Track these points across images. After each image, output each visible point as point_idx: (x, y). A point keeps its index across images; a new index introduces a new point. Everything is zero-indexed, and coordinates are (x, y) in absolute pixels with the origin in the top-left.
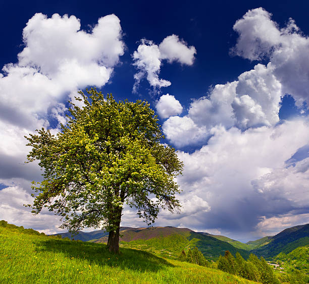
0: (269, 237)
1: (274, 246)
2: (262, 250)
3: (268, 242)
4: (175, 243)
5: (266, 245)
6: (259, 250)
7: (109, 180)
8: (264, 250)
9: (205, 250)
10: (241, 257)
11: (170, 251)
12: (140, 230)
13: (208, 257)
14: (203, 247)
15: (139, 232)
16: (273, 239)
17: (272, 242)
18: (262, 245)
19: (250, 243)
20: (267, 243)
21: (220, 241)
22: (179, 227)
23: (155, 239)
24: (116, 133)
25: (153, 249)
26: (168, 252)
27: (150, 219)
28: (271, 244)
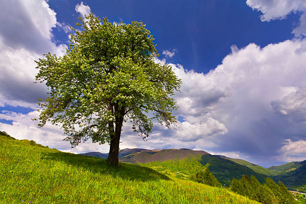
0: (296, 163)
1: (302, 173)
2: (287, 177)
3: (295, 168)
4: (191, 166)
5: (292, 172)
6: (285, 177)
7: (101, 95)
8: (290, 176)
9: (222, 174)
10: (257, 180)
11: (186, 174)
12: (156, 152)
13: (226, 181)
14: (220, 171)
15: (154, 154)
16: (302, 165)
17: (300, 168)
18: (287, 171)
19: (273, 168)
20: (293, 169)
21: (238, 165)
22: (194, 150)
23: (170, 161)
24: (110, 53)
25: (169, 171)
26: (184, 175)
27: (145, 134)
28: (299, 170)
